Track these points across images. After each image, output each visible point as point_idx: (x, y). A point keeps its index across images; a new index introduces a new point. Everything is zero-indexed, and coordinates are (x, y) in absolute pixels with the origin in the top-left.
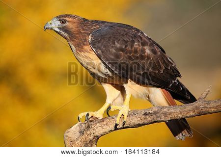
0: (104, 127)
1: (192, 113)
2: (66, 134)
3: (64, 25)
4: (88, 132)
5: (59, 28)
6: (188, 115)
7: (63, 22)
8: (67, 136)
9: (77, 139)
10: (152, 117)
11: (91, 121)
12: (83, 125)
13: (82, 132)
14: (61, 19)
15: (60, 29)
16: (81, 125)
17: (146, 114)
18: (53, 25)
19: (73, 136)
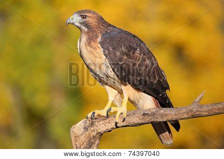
0: (106, 125)
1: (186, 116)
2: (71, 130)
3: (85, 20)
4: (92, 129)
5: (79, 23)
6: (182, 117)
7: (84, 17)
8: (73, 131)
9: (82, 135)
10: (150, 117)
11: (96, 119)
12: (88, 122)
13: (86, 129)
14: (82, 14)
15: (81, 23)
16: (85, 122)
17: (144, 114)
18: (74, 21)
19: (78, 132)
